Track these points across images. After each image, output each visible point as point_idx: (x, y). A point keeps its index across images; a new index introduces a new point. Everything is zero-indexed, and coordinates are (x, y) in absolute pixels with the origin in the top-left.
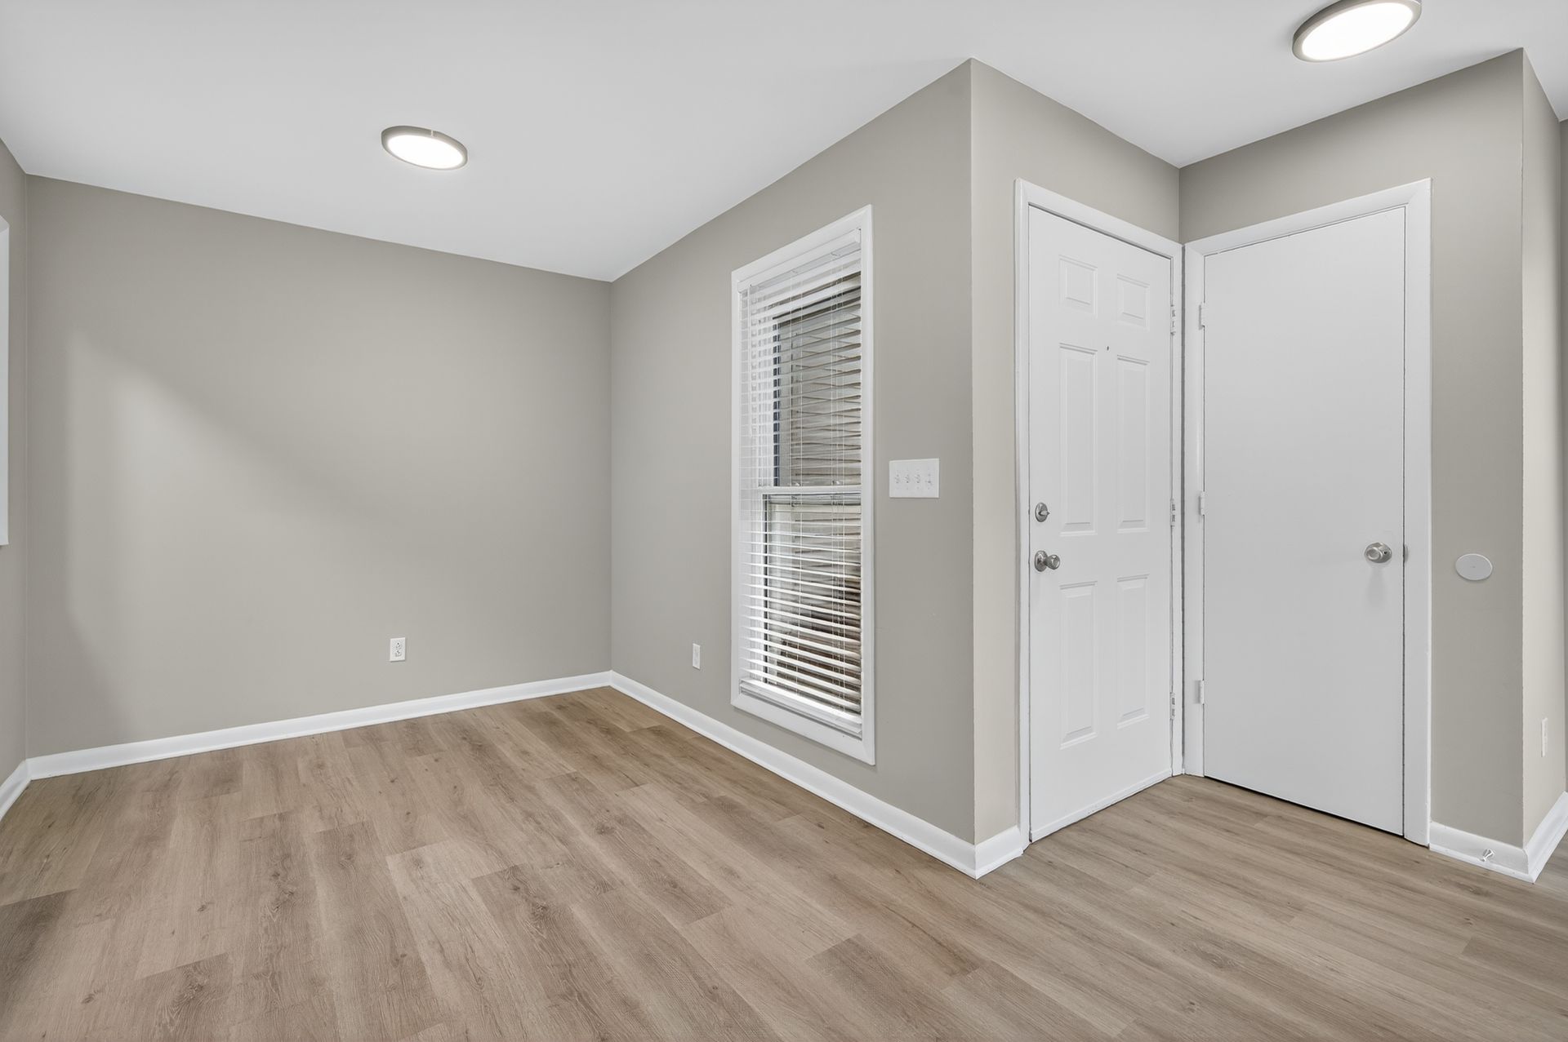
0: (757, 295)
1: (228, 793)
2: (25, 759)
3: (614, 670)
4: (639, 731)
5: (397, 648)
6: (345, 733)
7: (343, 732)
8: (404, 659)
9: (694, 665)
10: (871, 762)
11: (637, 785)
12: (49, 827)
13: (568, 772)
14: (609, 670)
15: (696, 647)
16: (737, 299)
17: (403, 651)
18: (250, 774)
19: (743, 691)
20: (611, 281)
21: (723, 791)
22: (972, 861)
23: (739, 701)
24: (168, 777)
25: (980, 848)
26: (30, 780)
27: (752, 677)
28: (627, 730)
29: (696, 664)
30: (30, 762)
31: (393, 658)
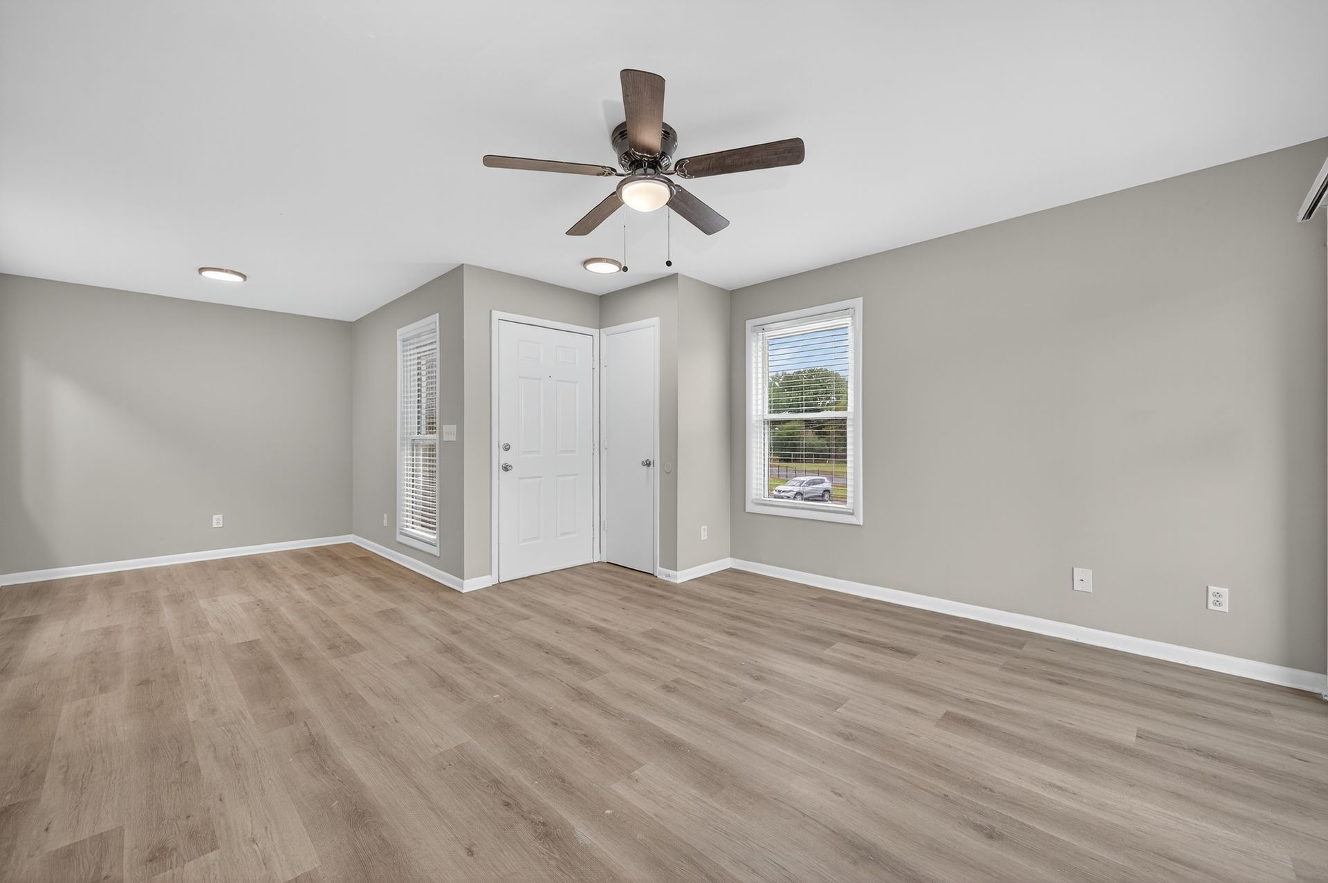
3: (354, 535)
5: (217, 521)
6: (186, 566)
7: (184, 564)
8: (220, 526)
10: (439, 555)
11: (336, 575)
14: (351, 534)
15: (385, 515)
16: (399, 344)
17: (221, 522)
19: (401, 533)
20: (352, 322)
21: (375, 574)
22: (462, 587)
23: (401, 539)
25: (466, 582)
27: (407, 526)
28: (347, 558)
29: (385, 525)
31: (215, 526)
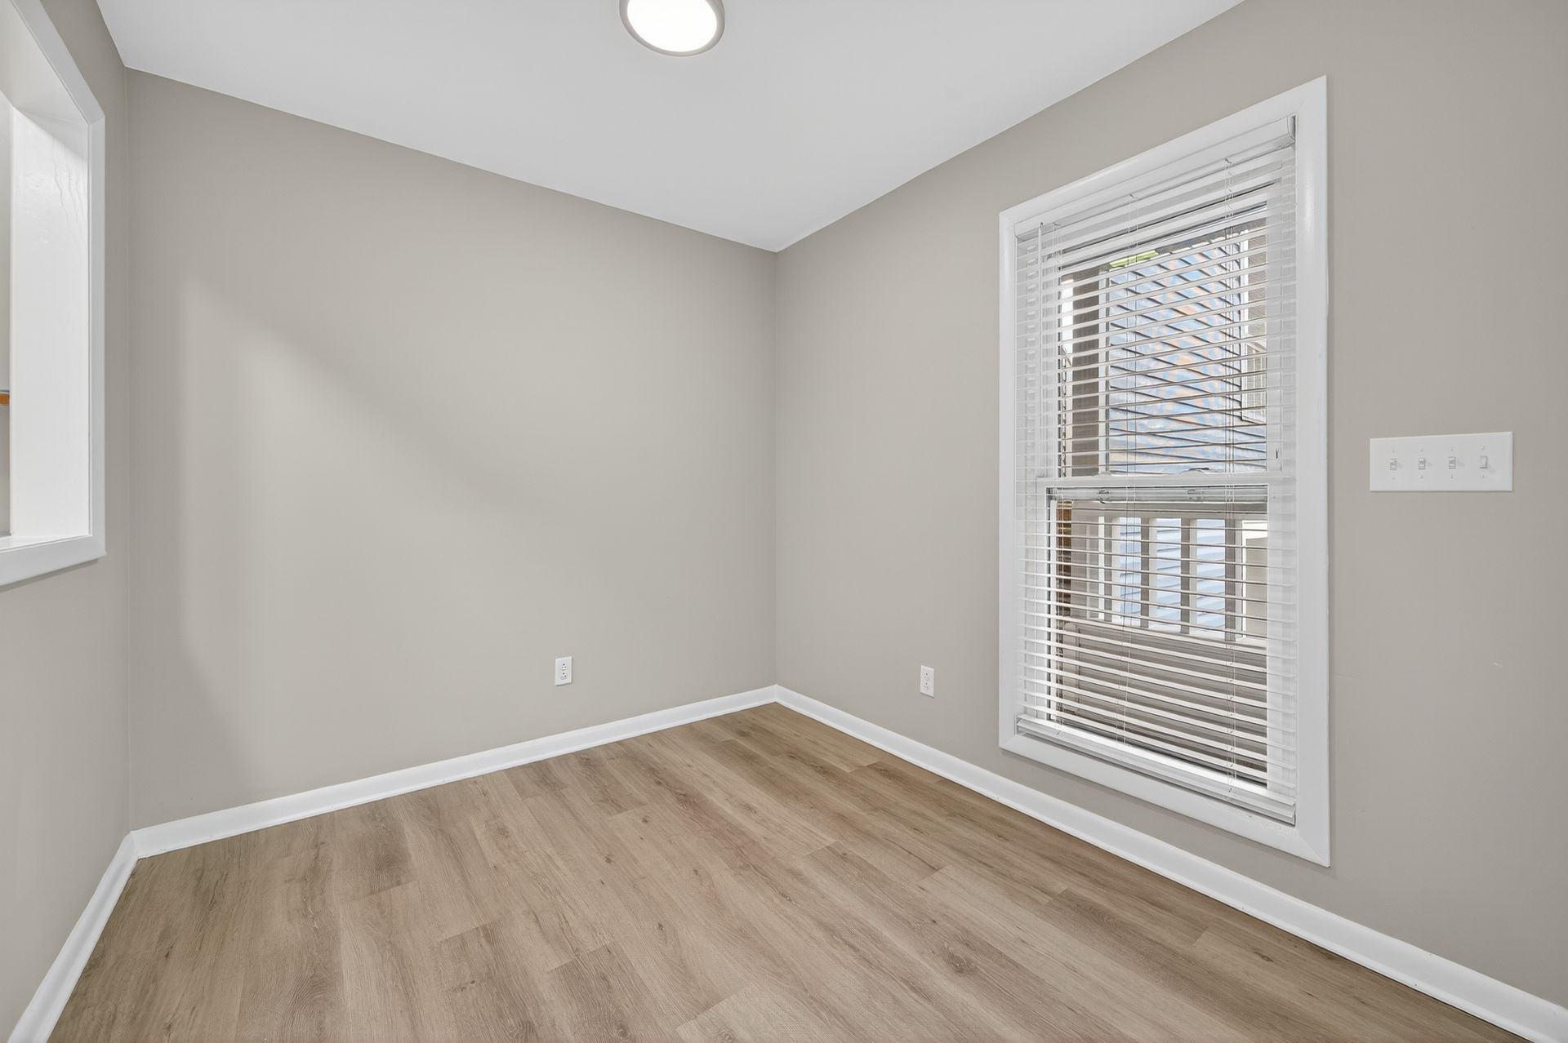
0: (1053, 235)
1: (399, 883)
2: (129, 832)
3: (779, 684)
4: (860, 769)
5: (562, 669)
6: (511, 775)
7: (508, 771)
8: (570, 681)
9: (923, 690)
10: (1326, 864)
11: (935, 870)
12: (167, 956)
13: (828, 844)
14: (774, 684)
15: (923, 669)
16: (1006, 247)
17: (569, 673)
18: (416, 841)
19: (1018, 730)
20: (777, 251)
24: (313, 853)
26: (136, 860)
28: (846, 770)
29: (927, 689)
30: (134, 835)
31: (558, 681)
